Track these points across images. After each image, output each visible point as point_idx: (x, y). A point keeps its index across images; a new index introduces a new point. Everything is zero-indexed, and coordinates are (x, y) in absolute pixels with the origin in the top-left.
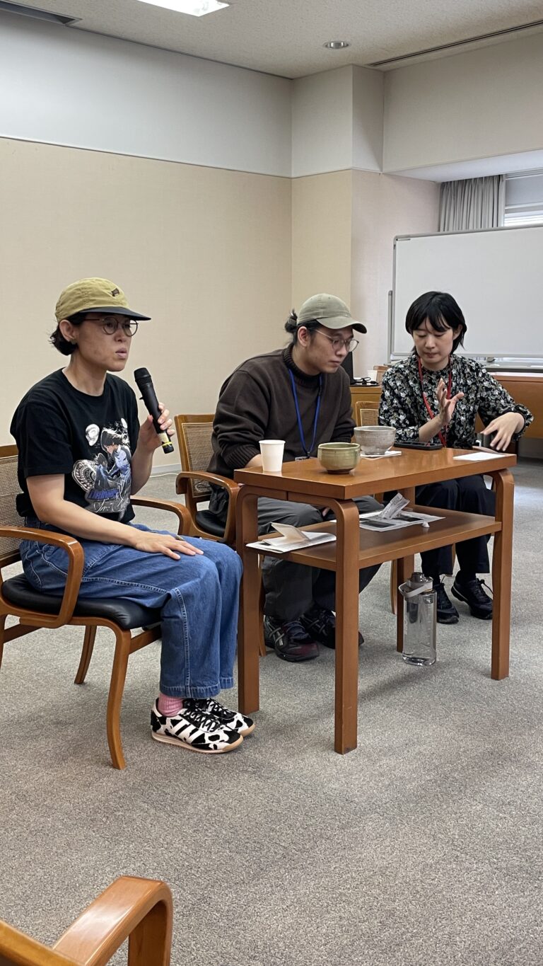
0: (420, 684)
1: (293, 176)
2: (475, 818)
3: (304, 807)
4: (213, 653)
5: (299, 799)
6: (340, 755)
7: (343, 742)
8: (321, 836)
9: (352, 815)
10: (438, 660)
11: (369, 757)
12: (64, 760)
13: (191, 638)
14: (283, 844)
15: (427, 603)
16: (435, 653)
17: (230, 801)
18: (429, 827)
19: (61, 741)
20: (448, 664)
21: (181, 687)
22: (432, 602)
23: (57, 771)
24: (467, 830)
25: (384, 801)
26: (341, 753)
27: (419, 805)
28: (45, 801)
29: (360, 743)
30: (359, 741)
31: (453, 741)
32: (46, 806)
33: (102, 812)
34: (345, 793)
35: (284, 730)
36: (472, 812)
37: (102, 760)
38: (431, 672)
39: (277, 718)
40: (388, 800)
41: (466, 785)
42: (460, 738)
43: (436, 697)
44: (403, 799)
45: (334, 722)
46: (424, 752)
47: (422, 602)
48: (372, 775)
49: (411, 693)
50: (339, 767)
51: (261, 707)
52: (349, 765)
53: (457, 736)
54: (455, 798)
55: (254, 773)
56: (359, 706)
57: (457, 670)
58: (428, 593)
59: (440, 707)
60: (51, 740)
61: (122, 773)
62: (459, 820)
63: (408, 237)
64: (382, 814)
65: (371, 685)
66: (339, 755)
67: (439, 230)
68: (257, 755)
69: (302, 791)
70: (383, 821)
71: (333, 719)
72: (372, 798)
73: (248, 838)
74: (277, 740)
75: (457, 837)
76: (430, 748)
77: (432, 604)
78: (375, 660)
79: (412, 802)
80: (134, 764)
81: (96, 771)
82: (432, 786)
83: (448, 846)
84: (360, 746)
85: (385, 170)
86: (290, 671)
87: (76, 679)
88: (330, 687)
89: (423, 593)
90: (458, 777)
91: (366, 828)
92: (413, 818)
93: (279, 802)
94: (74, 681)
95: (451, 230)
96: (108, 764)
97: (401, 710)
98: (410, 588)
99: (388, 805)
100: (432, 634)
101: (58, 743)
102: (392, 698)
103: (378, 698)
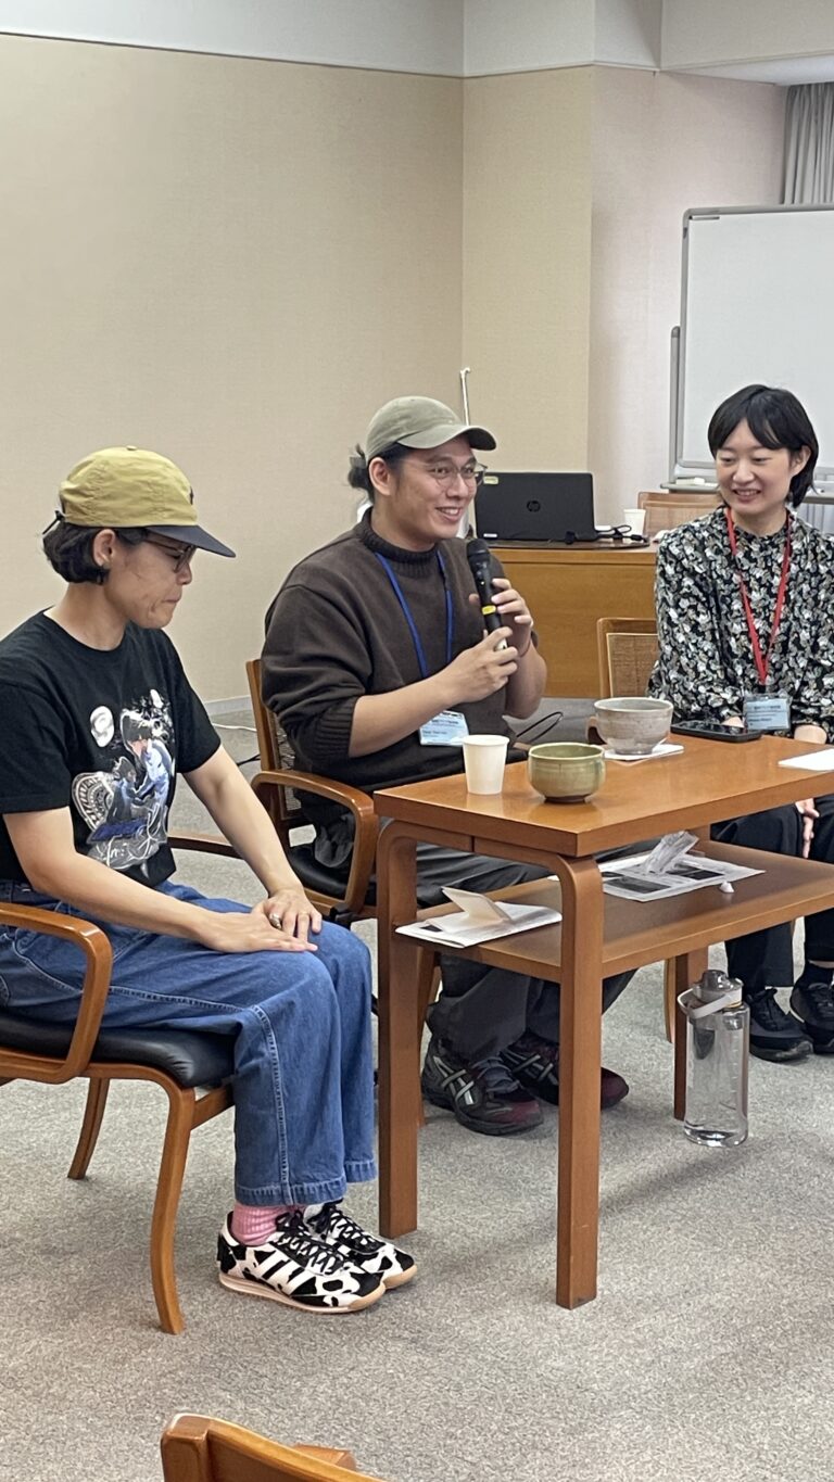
0: (716, 1181)
1: (467, 73)
2: (800, 1418)
3: (504, 1398)
4: (328, 1120)
5: (495, 1385)
6: (567, 1311)
7: (572, 1287)
8: (534, 1446)
9: (586, 1413)
10: (751, 1135)
11: (618, 1313)
12: (72, 1318)
13: (286, 1094)
14: (469, 1458)
15: (731, 1028)
16: (747, 1123)
17: (375, 1388)
18: (721, 1431)
19: (60, 1284)
20: (768, 1144)
21: (274, 1188)
22: (740, 1027)
23: (62, 1337)
24: (786, 1437)
25: (643, 1389)
26: (567, 1306)
27: (705, 1395)
28: (50, 1388)
29: (602, 1290)
30: (599, 1285)
31: (771, 1286)
32: (53, 1394)
33: (153, 1406)
34: (575, 1375)
35: (463, 1266)
36: (796, 1408)
37: (139, 1317)
38: (737, 1159)
39: (453, 1245)
40: (649, 1388)
41: (787, 1363)
42: (783, 1282)
43: (743, 1205)
44: (677, 1386)
45: (555, 1251)
46: (718, 1306)
47: (722, 1027)
48: (622, 1345)
49: (697, 1198)
50: (564, 1332)
51: (420, 1225)
52: (581, 1328)
53: (778, 1277)
54: (767, 1384)
55: (414, 1341)
56: (601, 1223)
57: (786, 1154)
58: (733, 1010)
59: (749, 1225)
60: (42, 1283)
61: (179, 1340)
62: (772, 1421)
63: (714, 213)
64: (639, 1410)
65: (624, 1182)
66: (564, 1310)
67: (783, 202)
68: (417, 1311)
69: (500, 1373)
70: (640, 1422)
71: (553, 1246)
72: (622, 1384)
73: (409, 1449)
74: (451, 1283)
75: (766, 1447)
76: (727, 1298)
77: (742, 1030)
78: (632, 1136)
79: (692, 1390)
80: (197, 1324)
81: (131, 1337)
82: (728, 1364)
83: (751, 1462)
84: (602, 1295)
85: (665, 65)
86: (470, 1156)
87: (71, 1170)
88: (547, 1186)
89: (723, 1011)
90: (774, 1349)
91: (612, 1433)
92: (693, 1416)
93: (459, 1389)
94: (66, 1173)
95: (807, 201)
96: (151, 1325)
97: (678, 1230)
98: (699, 1000)
99: (650, 1395)
100: (740, 1088)
101: (56, 1288)
102: (661, 1208)
103: (636, 1208)
